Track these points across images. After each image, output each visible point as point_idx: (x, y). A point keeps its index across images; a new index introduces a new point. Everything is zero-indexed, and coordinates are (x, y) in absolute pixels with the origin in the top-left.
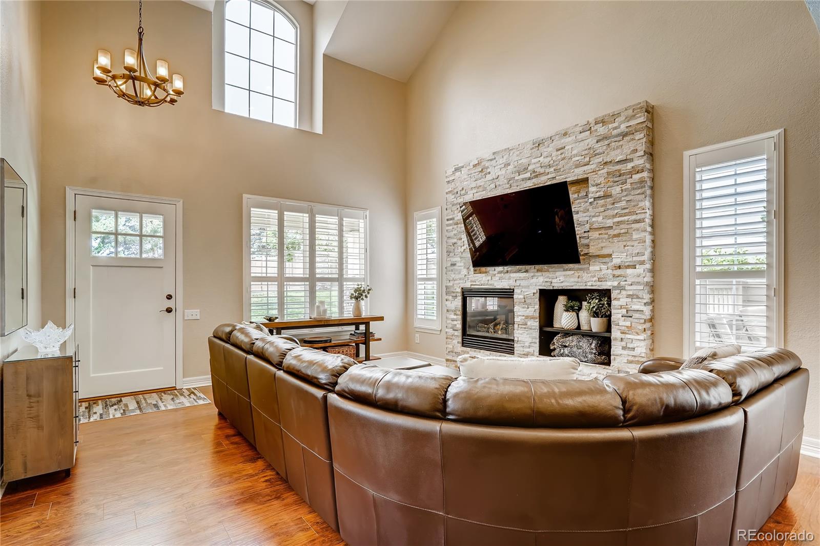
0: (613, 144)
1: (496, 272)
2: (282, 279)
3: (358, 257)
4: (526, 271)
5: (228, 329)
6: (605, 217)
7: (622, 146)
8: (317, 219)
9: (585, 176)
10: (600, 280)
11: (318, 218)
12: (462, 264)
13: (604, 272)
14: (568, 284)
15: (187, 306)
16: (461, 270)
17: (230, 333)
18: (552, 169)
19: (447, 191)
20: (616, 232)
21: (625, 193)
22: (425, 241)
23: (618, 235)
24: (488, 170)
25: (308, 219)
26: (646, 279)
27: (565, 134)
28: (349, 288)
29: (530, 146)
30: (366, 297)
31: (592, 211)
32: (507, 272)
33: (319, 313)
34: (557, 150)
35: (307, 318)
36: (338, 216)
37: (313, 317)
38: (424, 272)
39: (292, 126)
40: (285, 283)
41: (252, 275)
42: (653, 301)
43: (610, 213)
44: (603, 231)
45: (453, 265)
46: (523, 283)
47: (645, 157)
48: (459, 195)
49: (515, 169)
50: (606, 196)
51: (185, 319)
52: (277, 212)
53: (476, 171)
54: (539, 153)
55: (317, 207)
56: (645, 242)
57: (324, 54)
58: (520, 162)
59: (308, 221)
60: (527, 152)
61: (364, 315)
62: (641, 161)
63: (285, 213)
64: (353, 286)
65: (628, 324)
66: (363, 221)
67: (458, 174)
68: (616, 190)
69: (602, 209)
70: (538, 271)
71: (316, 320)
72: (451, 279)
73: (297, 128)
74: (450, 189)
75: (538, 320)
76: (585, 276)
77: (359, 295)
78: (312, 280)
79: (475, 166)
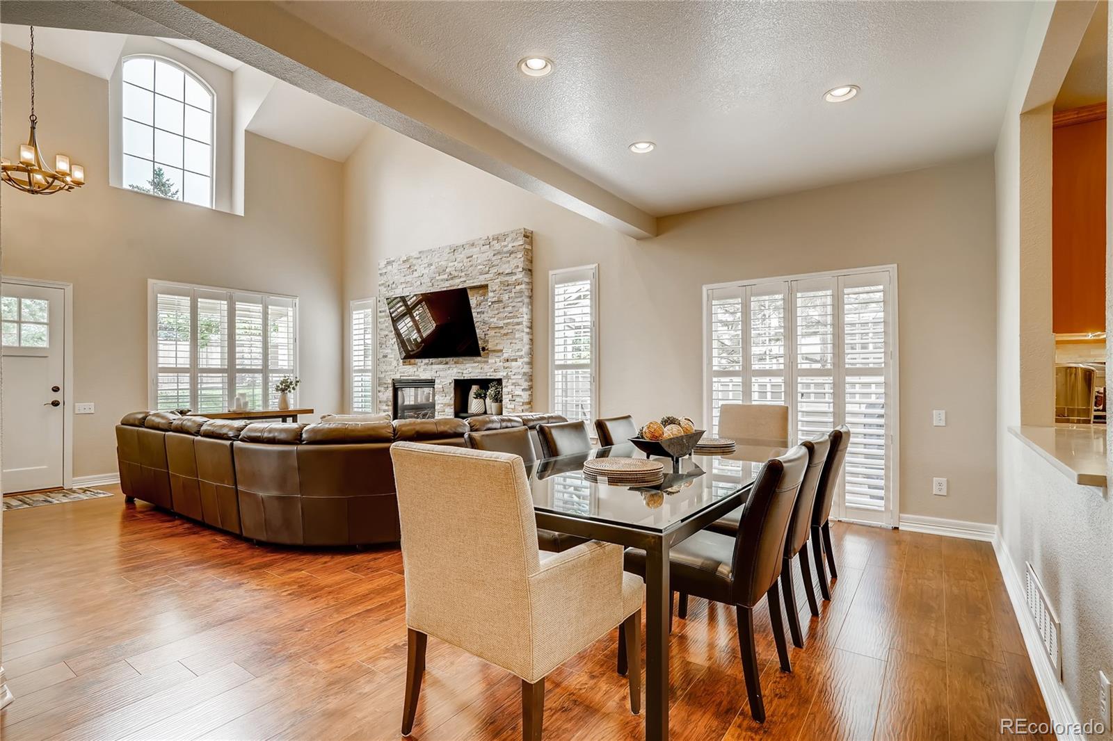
0: (504, 259)
1: (423, 364)
2: (195, 370)
3: (286, 348)
4: (447, 363)
5: (140, 416)
6: (499, 319)
7: (509, 261)
8: (237, 306)
9: (486, 283)
10: (495, 371)
11: (239, 305)
12: (393, 356)
13: (498, 364)
14: (474, 375)
15: (77, 399)
16: (391, 362)
17: (144, 418)
18: (463, 274)
19: (380, 283)
20: (505, 331)
21: (511, 300)
22: (362, 331)
23: (506, 334)
24: (415, 268)
25: (226, 306)
26: (524, 370)
27: (473, 245)
28: (275, 379)
29: (448, 250)
30: (294, 389)
31: (491, 313)
32: (432, 364)
33: (239, 405)
34: (467, 258)
35: (226, 411)
36: (262, 303)
37: (231, 410)
38: (362, 363)
39: (208, 205)
40: (199, 375)
41: (160, 366)
42: (531, 388)
43: (501, 315)
44: (497, 330)
45: (385, 356)
46: (442, 374)
47: (523, 273)
48: (390, 288)
49: (436, 270)
50: (499, 301)
51: (77, 412)
52: (189, 298)
53: (405, 267)
54: (454, 257)
55: (238, 293)
56: (522, 340)
57: (245, 131)
58: (440, 264)
59: (226, 308)
60: (446, 256)
61: (291, 408)
62: (520, 276)
63: (199, 300)
64: (278, 379)
65: (512, 406)
66: (291, 309)
67: (389, 267)
68: (505, 297)
69: (496, 312)
70: (455, 363)
71: (235, 413)
72: (383, 370)
73: (214, 208)
74: (382, 282)
75: (453, 407)
76: (486, 367)
77: (285, 387)
78: (231, 371)
79: (404, 262)
